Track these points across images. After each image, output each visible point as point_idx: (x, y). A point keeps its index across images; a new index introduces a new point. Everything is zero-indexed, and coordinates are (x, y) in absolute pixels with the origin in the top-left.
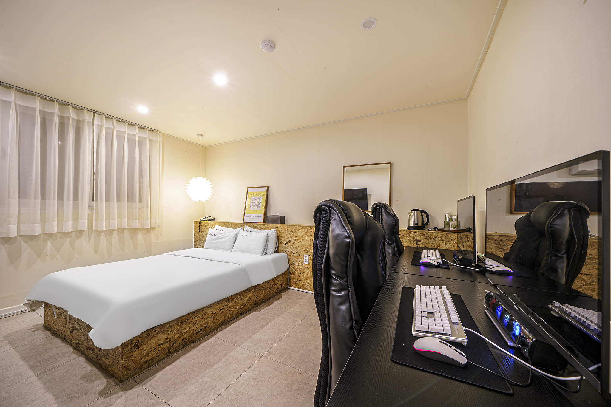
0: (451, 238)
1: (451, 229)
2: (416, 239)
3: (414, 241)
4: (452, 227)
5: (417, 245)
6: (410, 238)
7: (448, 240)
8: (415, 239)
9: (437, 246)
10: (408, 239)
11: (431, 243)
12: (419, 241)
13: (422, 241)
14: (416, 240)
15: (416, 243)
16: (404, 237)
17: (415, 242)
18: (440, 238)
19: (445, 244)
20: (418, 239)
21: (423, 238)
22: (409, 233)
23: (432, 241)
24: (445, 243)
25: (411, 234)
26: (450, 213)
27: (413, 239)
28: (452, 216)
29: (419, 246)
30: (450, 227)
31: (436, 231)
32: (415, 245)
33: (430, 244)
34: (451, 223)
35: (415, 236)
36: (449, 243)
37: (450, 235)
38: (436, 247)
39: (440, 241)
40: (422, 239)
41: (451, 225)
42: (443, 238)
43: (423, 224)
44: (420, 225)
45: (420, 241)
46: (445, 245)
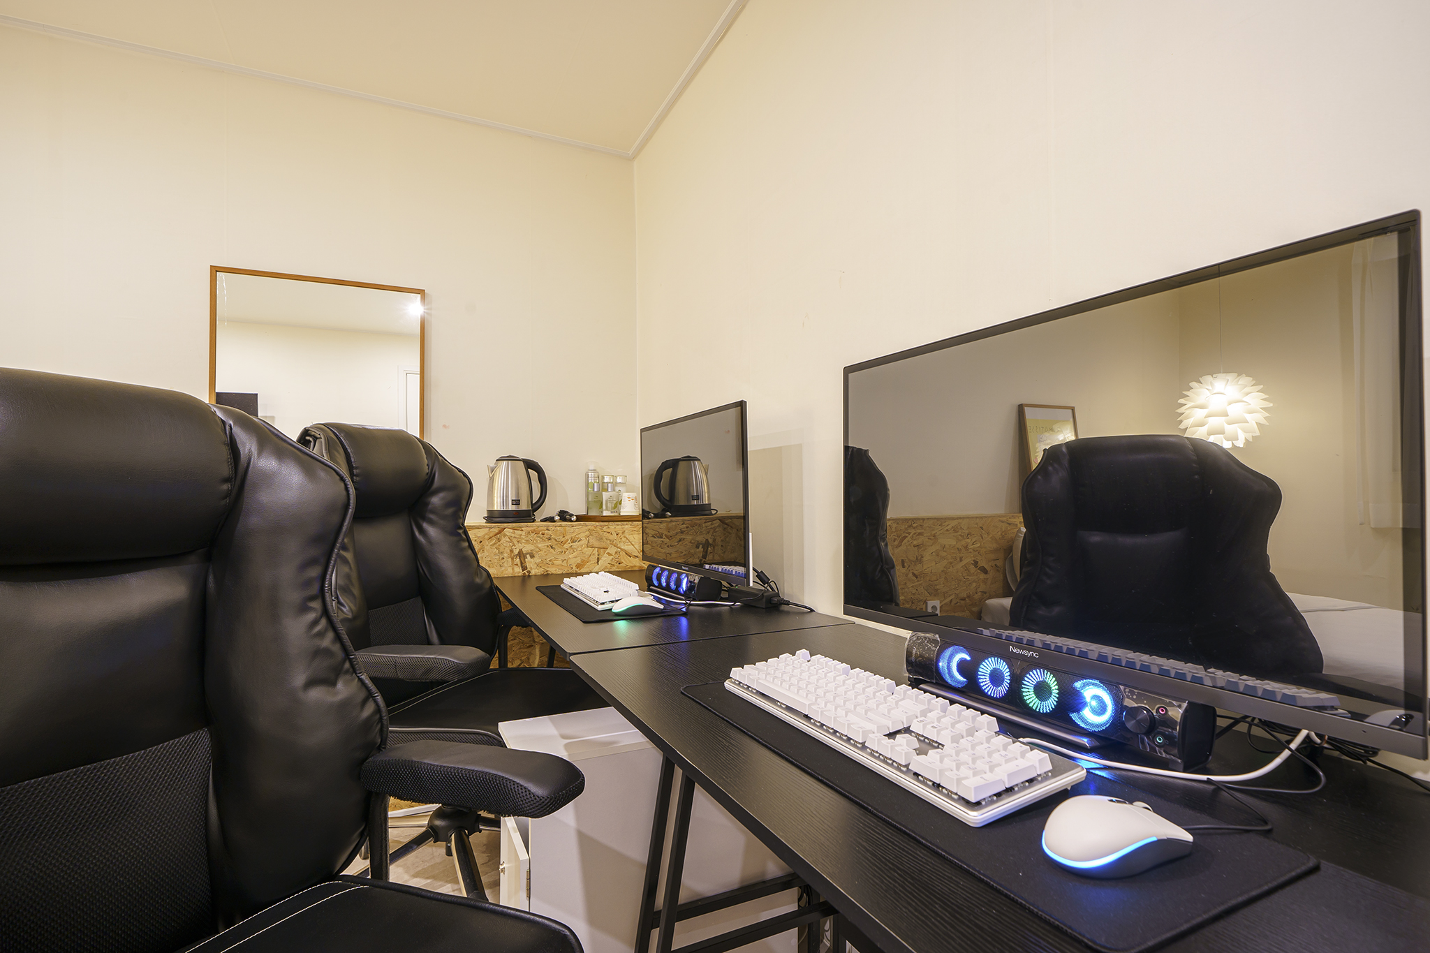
0: (611, 537)
1: (605, 513)
2: (521, 550)
3: (512, 559)
4: (607, 509)
5: (524, 568)
6: (501, 550)
7: (603, 545)
8: (516, 552)
9: (578, 566)
10: (495, 555)
11: (561, 557)
12: (528, 556)
13: (536, 556)
14: (521, 555)
15: (522, 563)
16: (483, 546)
17: (518, 560)
18: (584, 542)
19: (597, 556)
20: (527, 548)
21: (540, 545)
22: (500, 532)
23: (565, 552)
24: (597, 553)
25: (505, 535)
26: (598, 470)
27: (512, 551)
28: (603, 477)
29: (529, 572)
30: (604, 507)
31: (572, 521)
32: (518, 571)
33: (560, 562)
34: (605, 496)
35: (516, 543)
36: (609, 554)
37: (609, 530)
38: (574, 568)
39: (586, 549)
40: (537, 547)
41: (606, 501)
42: (593, 541)
43: (532, 505)
44: (524, 506)
45: (532, 557)
46: (598, 559)
